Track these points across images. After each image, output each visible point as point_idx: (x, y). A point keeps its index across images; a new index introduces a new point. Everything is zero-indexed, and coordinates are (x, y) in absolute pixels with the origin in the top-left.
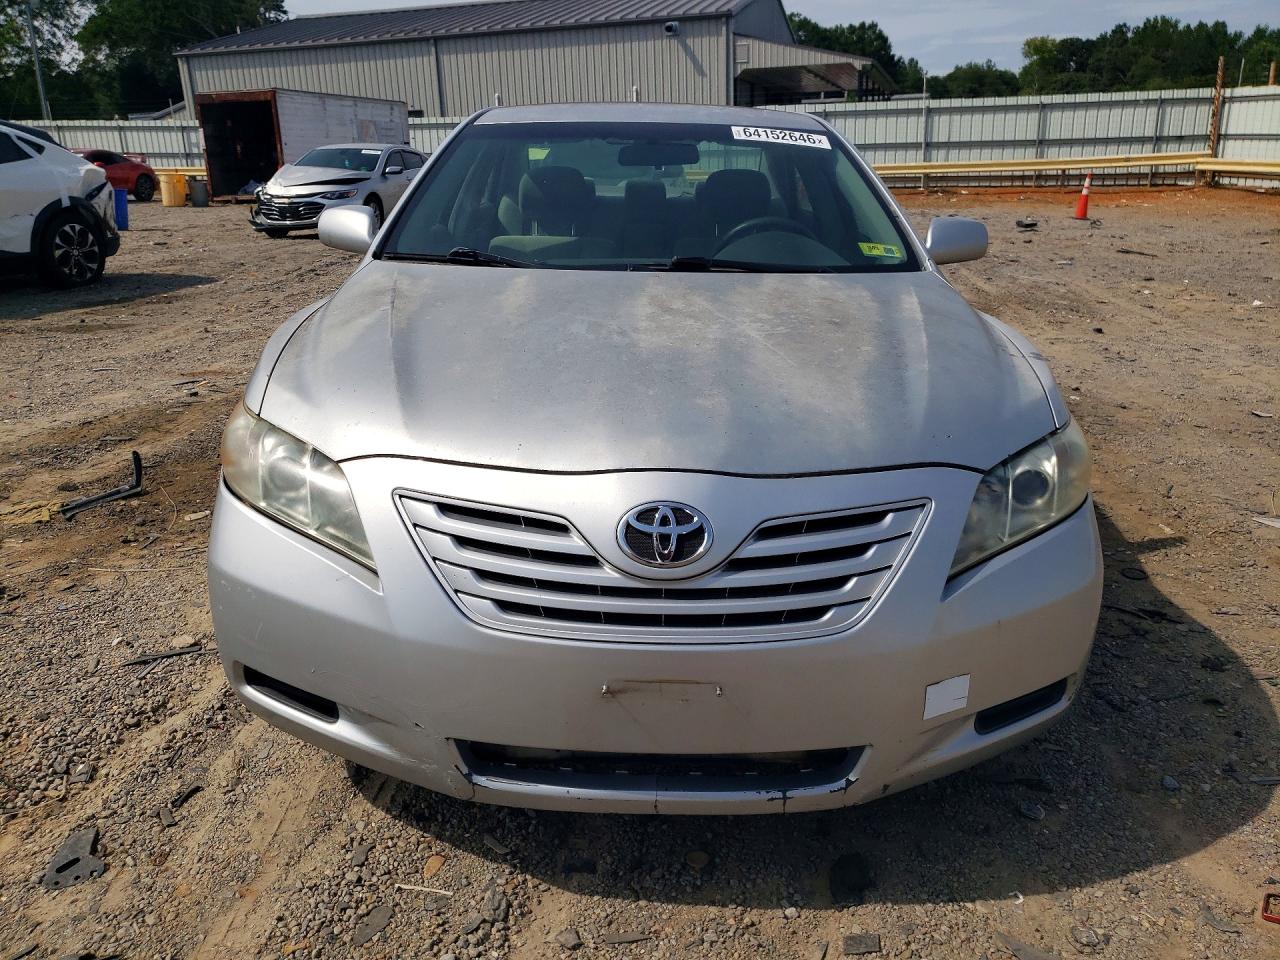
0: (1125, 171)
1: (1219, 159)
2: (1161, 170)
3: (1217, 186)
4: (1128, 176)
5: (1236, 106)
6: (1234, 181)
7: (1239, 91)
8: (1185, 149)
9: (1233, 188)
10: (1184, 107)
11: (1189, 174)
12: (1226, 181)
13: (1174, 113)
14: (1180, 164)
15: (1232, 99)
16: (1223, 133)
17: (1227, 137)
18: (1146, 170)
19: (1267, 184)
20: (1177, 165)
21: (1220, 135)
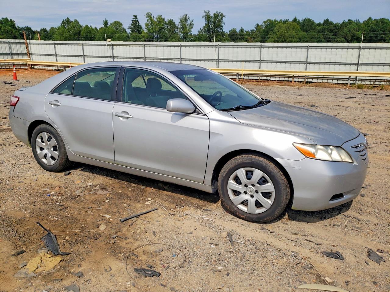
0: (4, 64)
1: (32, 61)
2: (15, 64)
3: (34, 68)
4: (5, 65)
5: (32, 45)
6: (38, 67)
7: (31, 41)
8: (20, 57)
9: (39, 69)
10: (17, 45)
11: (26, 65)
12: (36, 67)
13: (14, 46)
14: (21, 62)
15: (30, 43)
16: (30, 53)
17: (32, 54)
18: (11, 64)
19: (51, 68)
20: (23, 62)
21: (30, 54)
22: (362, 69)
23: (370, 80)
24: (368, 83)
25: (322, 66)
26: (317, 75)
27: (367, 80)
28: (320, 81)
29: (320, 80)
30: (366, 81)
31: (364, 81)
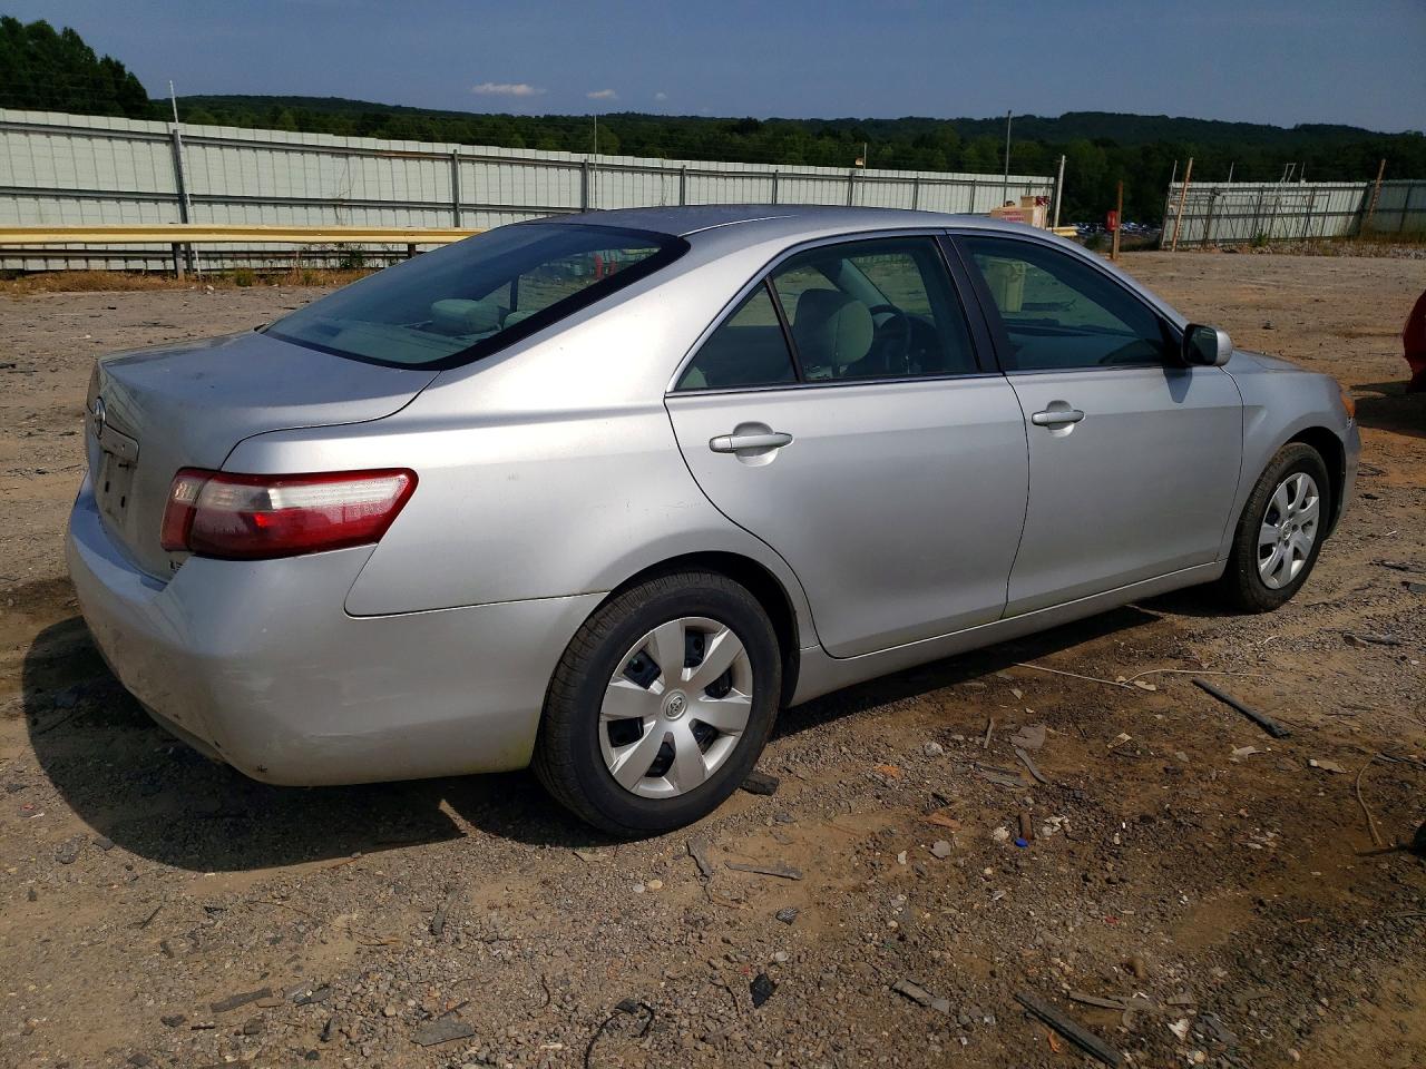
22: (200, 215)
23: (231, 255)
24: (256, 264)
25: (48, 204)
26: (40, 243)
27: (224, 255)
28: (79, 264)
29: (57, 261)
30: (222, 258)
31: (215, 259)
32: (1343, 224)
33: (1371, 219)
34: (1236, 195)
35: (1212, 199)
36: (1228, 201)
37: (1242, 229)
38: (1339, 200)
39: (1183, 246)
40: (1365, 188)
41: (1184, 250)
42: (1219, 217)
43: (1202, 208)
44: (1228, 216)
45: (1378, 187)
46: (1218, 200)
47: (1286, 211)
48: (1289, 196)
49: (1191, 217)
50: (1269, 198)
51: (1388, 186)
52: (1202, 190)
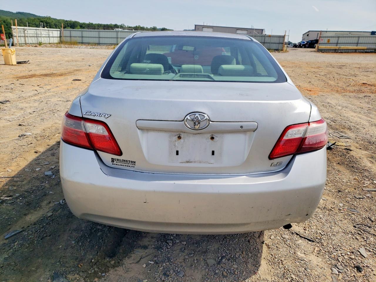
32: (57, 40)
33: (64, 39)
34: (31, 31)
35: (24, 32)
36: (29, 32)
37: (34, 40)
38: (55, 33)
39: (21, 45)
40: (60, 31)
41: (21, 46)
42: (27, 37)
43: (22, 34)
44: (30, 37)
45: (63, 30)
46: (26, 32)
47: (44, 36)
48: (43, 32)
49: (20, 37)
50: (39, 32)
51: (65, 30)
52: (21, 29)
